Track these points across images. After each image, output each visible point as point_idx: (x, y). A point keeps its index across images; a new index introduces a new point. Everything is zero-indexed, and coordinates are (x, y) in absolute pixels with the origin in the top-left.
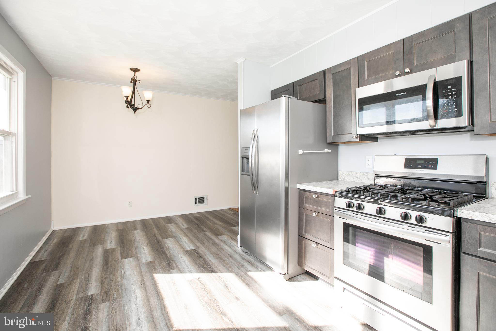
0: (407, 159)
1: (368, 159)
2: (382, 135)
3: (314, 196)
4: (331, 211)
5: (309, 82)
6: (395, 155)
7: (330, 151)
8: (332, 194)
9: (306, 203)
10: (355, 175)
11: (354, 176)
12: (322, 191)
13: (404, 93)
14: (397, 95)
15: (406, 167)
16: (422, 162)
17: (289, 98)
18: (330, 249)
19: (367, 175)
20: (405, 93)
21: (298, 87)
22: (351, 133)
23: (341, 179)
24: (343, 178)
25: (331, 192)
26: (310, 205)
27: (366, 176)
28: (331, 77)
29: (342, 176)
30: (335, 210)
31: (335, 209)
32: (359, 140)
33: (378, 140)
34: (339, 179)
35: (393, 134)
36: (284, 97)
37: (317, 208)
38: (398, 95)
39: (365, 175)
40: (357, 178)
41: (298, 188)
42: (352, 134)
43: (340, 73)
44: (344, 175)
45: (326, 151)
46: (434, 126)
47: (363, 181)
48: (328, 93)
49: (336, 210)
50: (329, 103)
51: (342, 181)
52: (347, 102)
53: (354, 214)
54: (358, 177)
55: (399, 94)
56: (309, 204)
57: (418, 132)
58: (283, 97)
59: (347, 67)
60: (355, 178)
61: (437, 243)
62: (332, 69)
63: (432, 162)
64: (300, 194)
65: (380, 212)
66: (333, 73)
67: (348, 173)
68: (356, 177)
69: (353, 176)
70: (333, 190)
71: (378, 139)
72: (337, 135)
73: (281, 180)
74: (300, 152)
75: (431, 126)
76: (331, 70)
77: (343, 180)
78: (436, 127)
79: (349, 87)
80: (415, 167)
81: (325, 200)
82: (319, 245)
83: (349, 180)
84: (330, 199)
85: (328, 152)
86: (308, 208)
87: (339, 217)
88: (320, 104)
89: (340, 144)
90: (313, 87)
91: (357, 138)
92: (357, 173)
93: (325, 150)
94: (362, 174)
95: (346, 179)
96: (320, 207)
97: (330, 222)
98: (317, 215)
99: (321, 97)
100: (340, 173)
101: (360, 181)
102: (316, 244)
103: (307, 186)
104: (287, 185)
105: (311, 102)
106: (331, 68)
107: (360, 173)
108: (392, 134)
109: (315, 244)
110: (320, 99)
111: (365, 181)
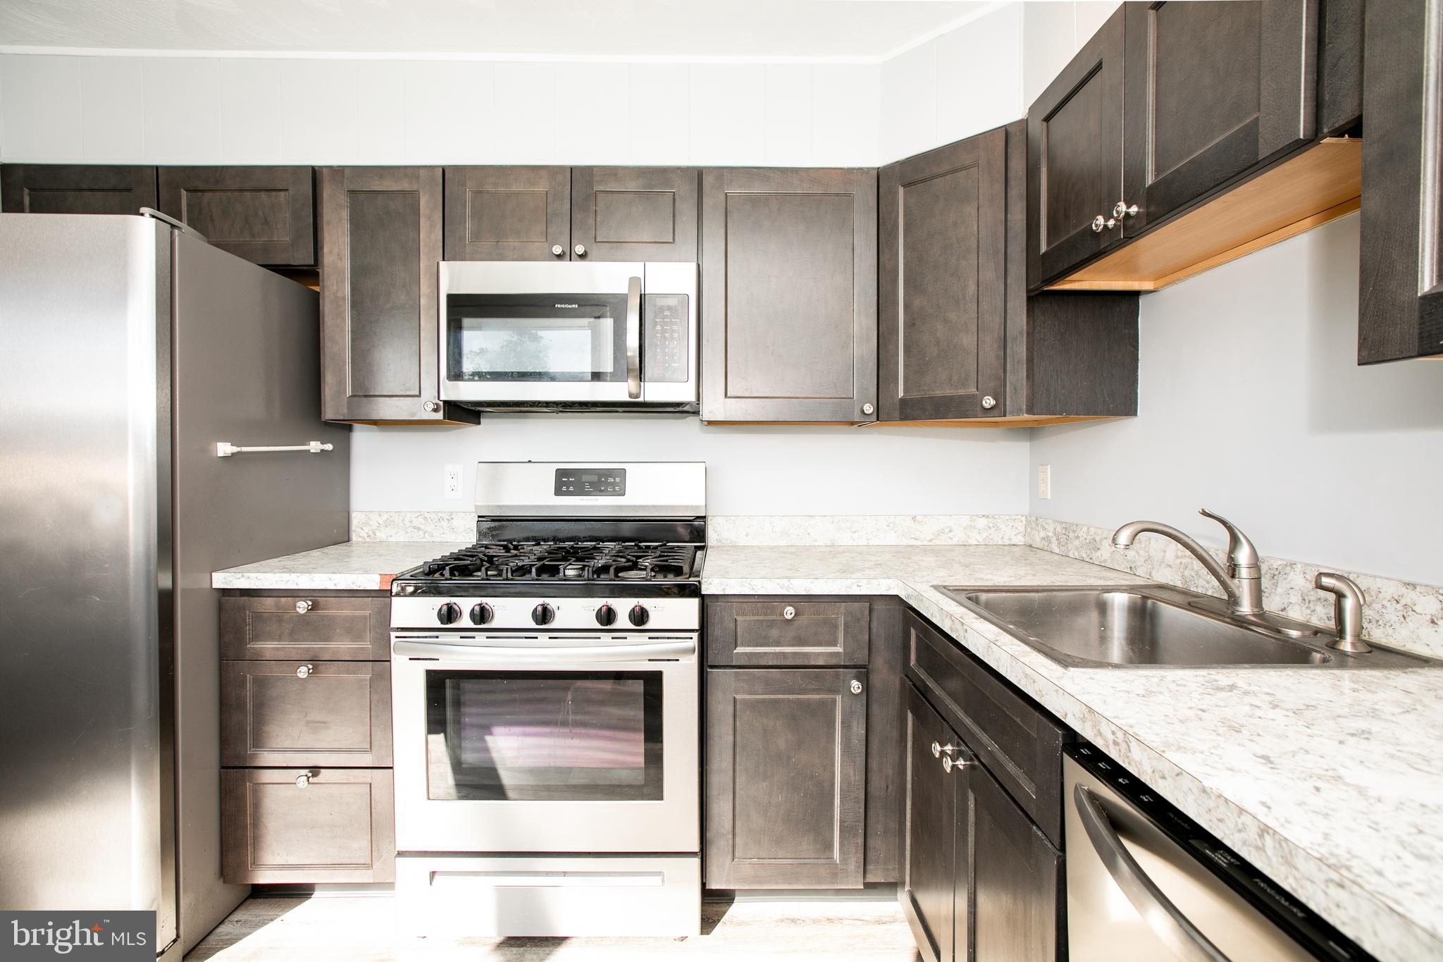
0: (561, 474)
1: (452, 474)
2: (510, 406)
3: (302, 607)
4: (370, 646)
5: (241, 190)
6: (530, 461)
7: (329, 447)
8: (376, 587)
9: (256, 638)
10: (411, 522)
11: (408, 524)
12: (335, 585)
13: (574, 306)
14: (556, 306)
15: (558, 492)
16: (595, 478)
17: (173, 226)
18: (370, 770)
19: (449, 520)
20: (577, 306)
21: (184, 193)
22: (417, 393)
23: (360, 536)
24: (371, 533)
25: (373, 583)
26: (280, 639)
27: (445, 524)
28: (344, 199)
29: (364, 528)
30: (393, 640)
31: (393, 634)
32: (442, 418)
33: (481, 420)
34: (354, 537)
35: (540, 407)
36: (147, 215)
37: (309, 648)
38: (559, 306)
39: (443, 519)
40: (419, 529)
41: (213, 587)
42: (419, 396)
43: (380, 197)
44: (370, 523)
45: (315, 446)
46: (637, 396)
47: (437, 537)
48: (331, 252)
49: (396, 637)
50: (335, 287)
51: (366, 542)
52: (403, 297)
53: (461, 637)
54: (422, 527)
55: (563, 306)
56: (274, 640)
57: (598, 407)
58: (142, 215)
59: (405, 185)
60: (409, 530)
61: (668, 660)
62: (347, 172)
63: (615, 479)
64: (220, 608)
65: (544, 616)
66: (351, 188)
67: (385, 517)
68: (414, 528)
69: (405, 524)
70: (380, 575)
71: (480, 418)
72: (366, 396)
73: (131, 566)
74: (224, 449)
75: (631, 395)
76: (343, 177)
77: (368, 540)
78: (641, 399)
79: (412, 252)
80: (580, 492)
81: (346, 612)
82: (322, 770)
83: (391, 539)
84: (366, 609)
85: (322, 450)
86: (268, 655)
87: (410, 659)
88: (297, 281)
89: (356, 426)
90: (260, 213)
91: (435, 410)
92: (419, 514)
93: (313, 443)
94: (434, 516)
95: (381, 535)
96: (327, 639)
97: (368, 682)
98: (311, 671)
99: (302, 257)
100: (356, 519)
101: (428, 538)
102: (310, 772)
103: (260, 576)
104: (165, 582)
105: (259, 265)
106: (344, 170)
107: (427, 515)
108: (537, 406)
109: (306, 775)
110: (296, 264)
111: (443, 536)
